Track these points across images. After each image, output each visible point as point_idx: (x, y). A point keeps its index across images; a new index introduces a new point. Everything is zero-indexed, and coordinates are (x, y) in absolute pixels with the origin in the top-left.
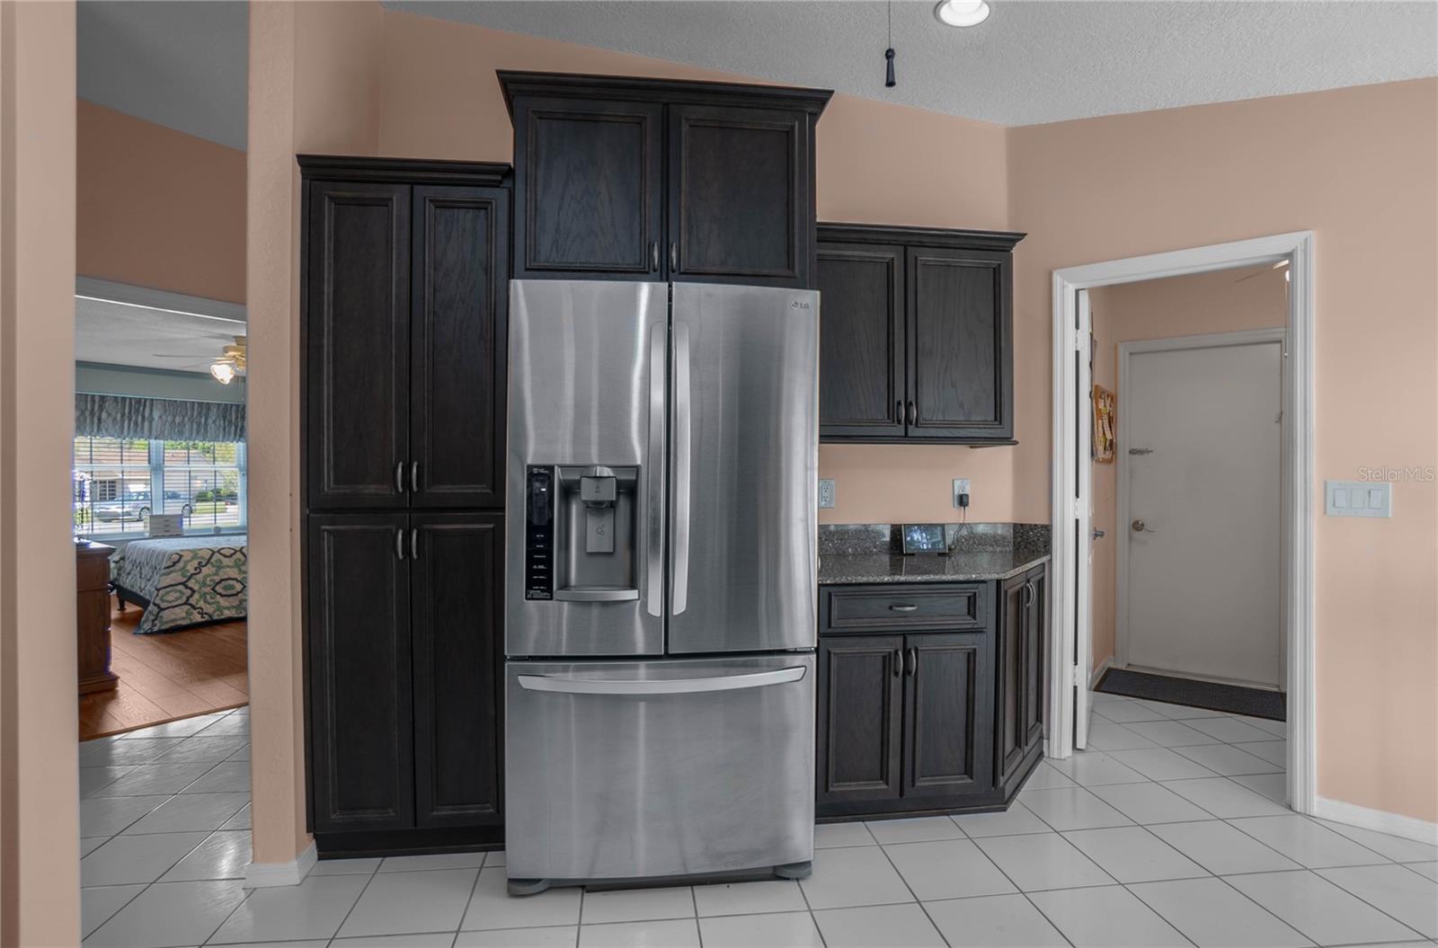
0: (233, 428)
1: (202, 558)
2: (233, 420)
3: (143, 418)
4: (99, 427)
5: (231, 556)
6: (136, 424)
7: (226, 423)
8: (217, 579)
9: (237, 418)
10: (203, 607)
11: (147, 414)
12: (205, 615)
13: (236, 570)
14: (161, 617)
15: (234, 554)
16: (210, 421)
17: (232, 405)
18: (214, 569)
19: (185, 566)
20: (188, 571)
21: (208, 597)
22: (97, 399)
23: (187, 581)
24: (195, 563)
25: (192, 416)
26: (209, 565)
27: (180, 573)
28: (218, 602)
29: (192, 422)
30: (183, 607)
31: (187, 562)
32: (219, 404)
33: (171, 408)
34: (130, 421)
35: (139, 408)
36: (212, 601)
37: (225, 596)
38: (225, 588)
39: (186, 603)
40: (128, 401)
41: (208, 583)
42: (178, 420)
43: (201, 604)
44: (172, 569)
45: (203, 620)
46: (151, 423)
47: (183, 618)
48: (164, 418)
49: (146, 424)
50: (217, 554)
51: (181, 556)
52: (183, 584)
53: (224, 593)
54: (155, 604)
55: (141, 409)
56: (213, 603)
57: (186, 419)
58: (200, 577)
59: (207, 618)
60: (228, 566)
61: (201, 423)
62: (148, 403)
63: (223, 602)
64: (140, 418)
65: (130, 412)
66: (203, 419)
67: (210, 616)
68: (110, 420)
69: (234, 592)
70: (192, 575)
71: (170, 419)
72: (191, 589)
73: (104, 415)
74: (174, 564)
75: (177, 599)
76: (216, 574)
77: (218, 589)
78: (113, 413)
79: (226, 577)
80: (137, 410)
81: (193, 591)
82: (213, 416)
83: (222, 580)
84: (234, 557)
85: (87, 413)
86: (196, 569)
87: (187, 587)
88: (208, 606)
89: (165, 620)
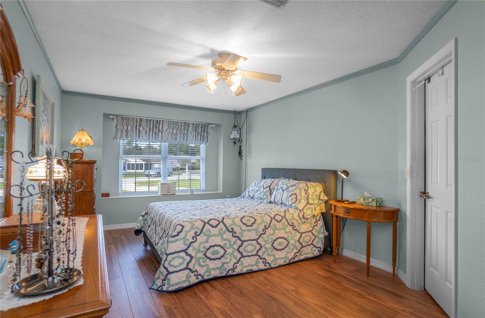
0: (199, 136)
1: (198, 228)
2: (200, 132)
3: (159, 130)
4: (139, 135)
5: (216, 226)
6: (156, 134)
7: (197, 134)
8: (207, 245)
9: (201, 131)
10: (198, 269)
11: (160, 128)
12: (199, 277)
13: (219, 238)
14: (169, 279)
15: (218, 224)
16: (189, 133)
17: (199, 124)
18: (205, 238)
19: (186, 235)
20: (188, 240)
21: (201, 261)
22: (138, 120)
23: (187, 249)
24: (192, 233)
25: (181, 129)
26: (202, 235)
27: (182, 241)
28: (208, 265)
29: (181, 133)
30: (184, 271)
31: (187, 232)
32: (193, 124)
33: (172, 125)
34: (153, 132)
35: (157, 125)
36: (204, 264)
37: (214, 259)
38: (213, 253)
39: (186, 268)
40: (152, 121)
41: (202, 249)
42: (174, 131)
43: (197, 267)
44: (176, 238)
45: (198, 280)
46: (162, 133)
47: (184, 281)
48: (168, 131)
49: (160, 133)
50: (207, 225)
51: (183, 227)
52: (184, 251)
53: (212, 257)
54: (165, 268)
55: (158, 125)
56: (204, 266)
57: (178, 131)
58: (195, 245)
59: (200, 279)
60: (214, 235)
61: (185, 133)
62: (161, 122)
63: (212, 264)
64: (157, 130)
65: (153, 128)
66: (186, 131)
67: (202, 277)
68: (144, 131)
69: (219, 256)
70: (191, 243)
71: (171, 131)
72: (190, 255)
73: (141, 129)
74: (179, 233)
75: (181, 264)
76: (207, 242)
77: (209, 254)
78: (145, 128)
79: (213, 244)
80: (156, 126)
81: (192, 257)
82: (191, 129)
83: (211, 247)
84: (219, 227)
85: (134, 128)
86: (193, 239)
87: (187, 254)
88: (201, 268)
89: (172, 283)
